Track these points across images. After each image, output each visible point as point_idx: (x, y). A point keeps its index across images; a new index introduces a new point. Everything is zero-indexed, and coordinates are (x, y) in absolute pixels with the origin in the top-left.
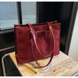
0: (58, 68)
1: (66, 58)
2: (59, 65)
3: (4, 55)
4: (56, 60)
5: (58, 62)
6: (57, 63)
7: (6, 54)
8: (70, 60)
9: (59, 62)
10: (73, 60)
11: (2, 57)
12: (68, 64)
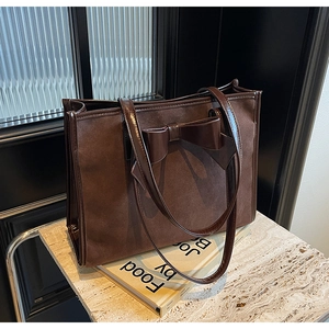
0: (254, 290)
1: (286, 242)
2: (260, 276)
3: (14, 236)
4: (242, 256)
5: (254, 265)
6: (250, 266)
7: (26, 234)
8: (302, 251)
9: (257, 263)
10: (316, 251)
11: (8, 244)
12: (297, 271)
